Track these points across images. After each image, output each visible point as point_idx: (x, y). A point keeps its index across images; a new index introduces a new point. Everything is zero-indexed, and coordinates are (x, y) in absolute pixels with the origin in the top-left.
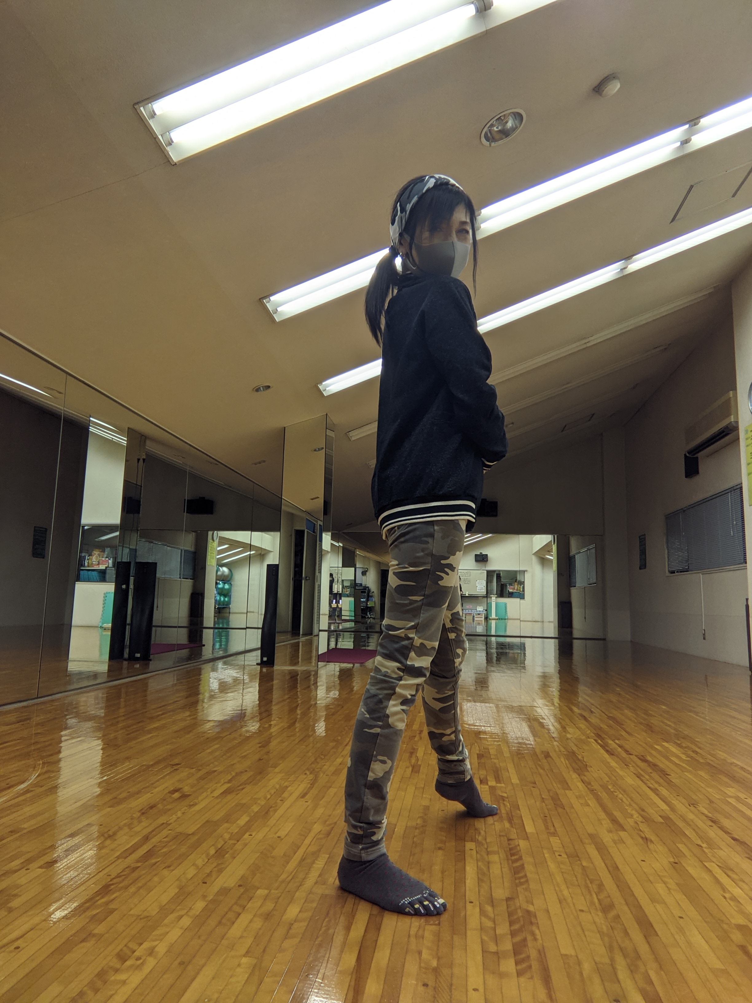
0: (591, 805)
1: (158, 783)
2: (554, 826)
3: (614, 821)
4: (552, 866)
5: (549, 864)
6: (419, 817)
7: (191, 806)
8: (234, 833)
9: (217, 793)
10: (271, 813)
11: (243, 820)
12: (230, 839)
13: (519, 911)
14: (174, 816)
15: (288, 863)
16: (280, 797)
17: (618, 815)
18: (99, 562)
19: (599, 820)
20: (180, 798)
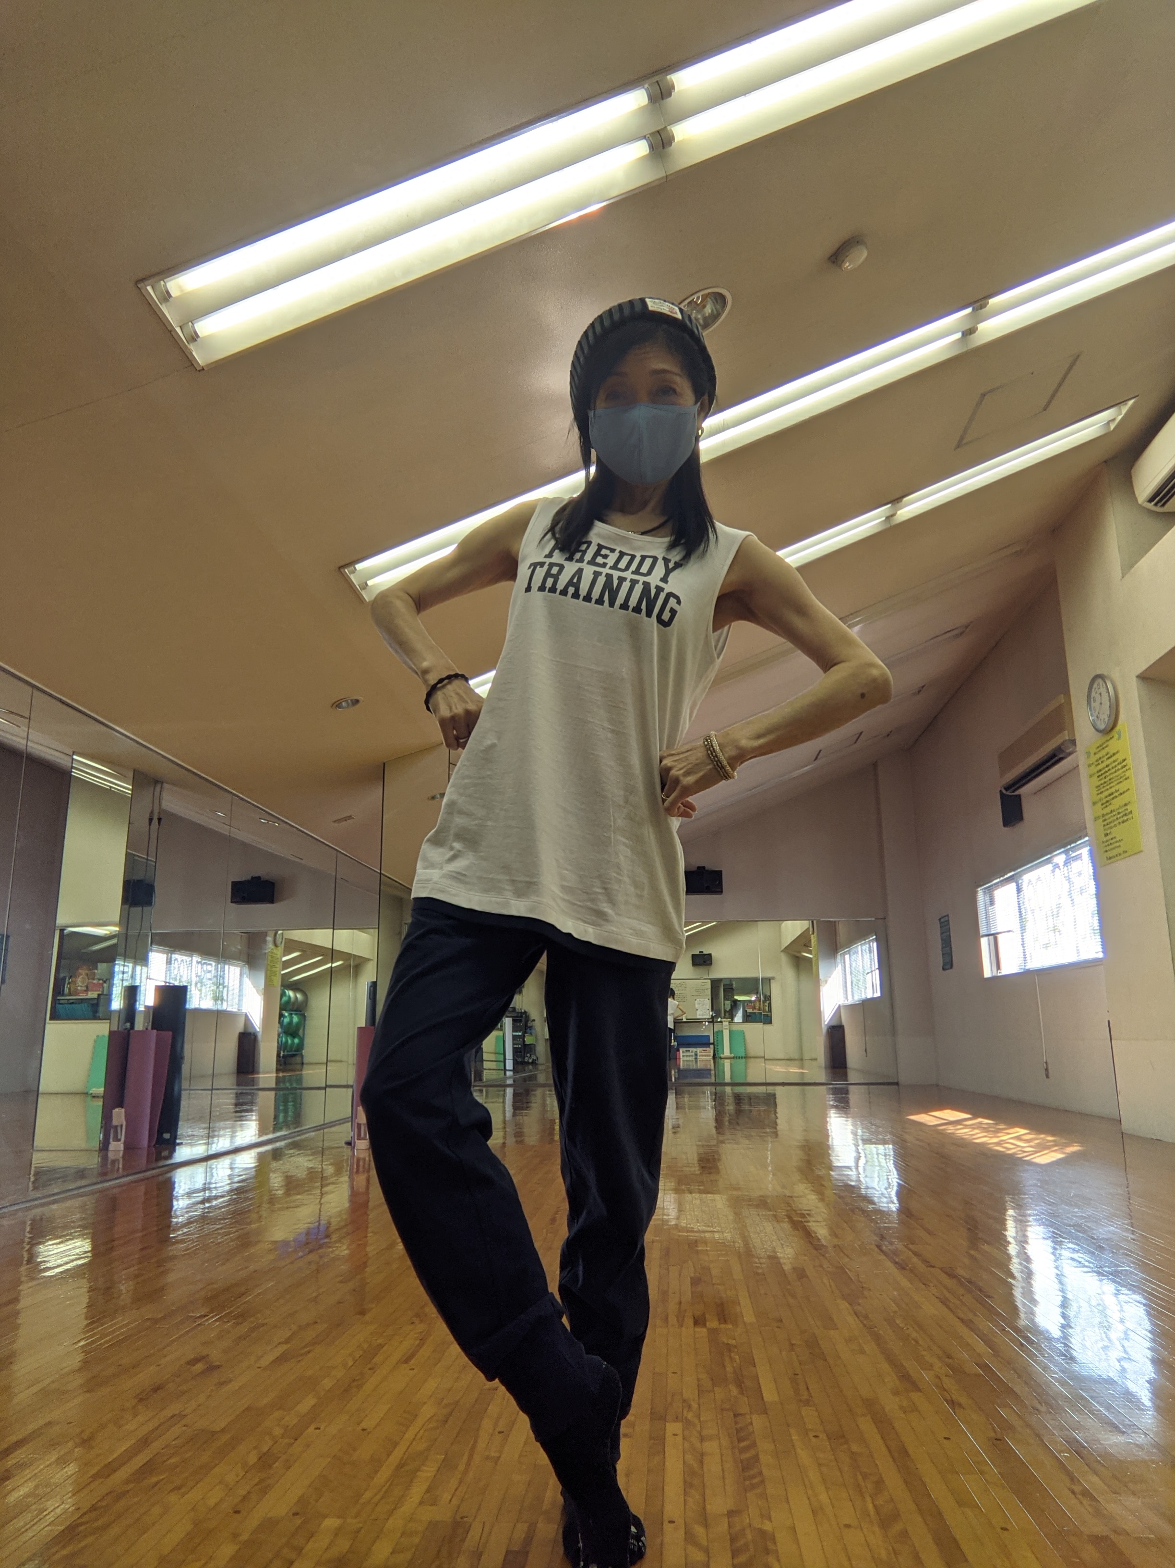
1: (169, 1348)
2: (808, 1389)
4: (804, 1456)
5: (799, 1451)
7: (222, 1384)
8: (290, 1427)
9: (265, 1361)
10: (354, 1391)
11: (306, 1405)
12: (283, 1436)
13: (748, 1532)
14: (193, 1402)
15: (376, 1472)
16: (370, 1362)
18: (87, 987)
20: (203, 1373)
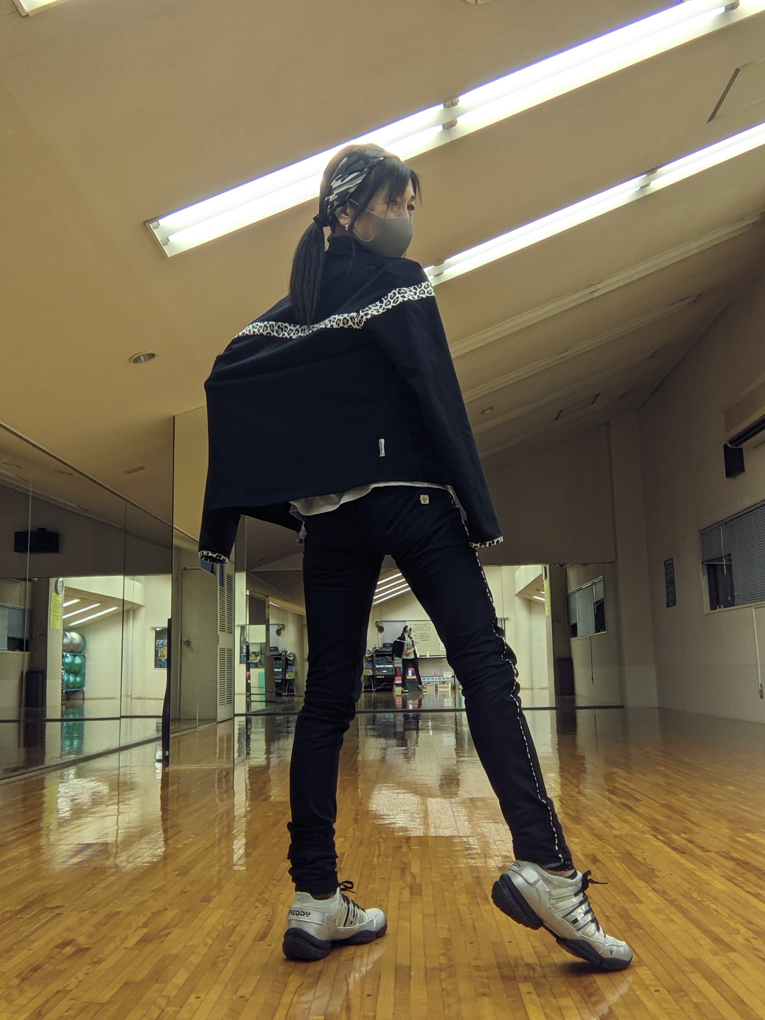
0: (676, 920)
1: (35, 935)
3: (716, 939)
6: (439, 955)
7: (95, 963)
8: (171, 997)
9: (130, 943)
10: (221, 965)
11: (180, 978)
12: (167, 1005)
14: (73, 979)
16: (228, 941)
17: (717, 930)
19: (696, 940)
20: (74, 954)
